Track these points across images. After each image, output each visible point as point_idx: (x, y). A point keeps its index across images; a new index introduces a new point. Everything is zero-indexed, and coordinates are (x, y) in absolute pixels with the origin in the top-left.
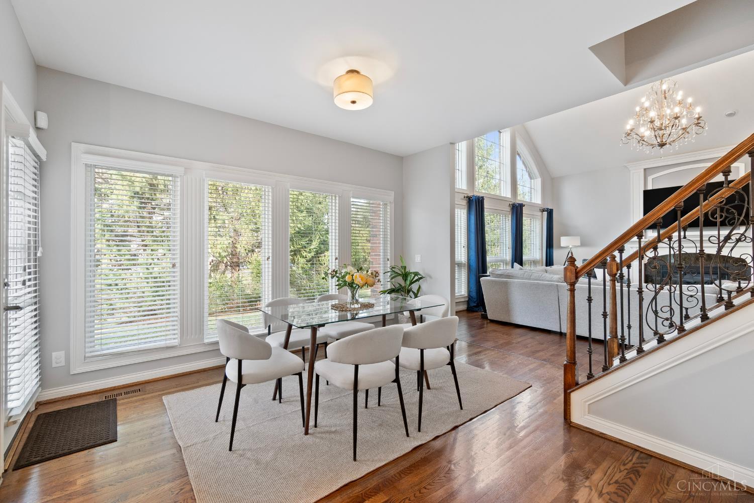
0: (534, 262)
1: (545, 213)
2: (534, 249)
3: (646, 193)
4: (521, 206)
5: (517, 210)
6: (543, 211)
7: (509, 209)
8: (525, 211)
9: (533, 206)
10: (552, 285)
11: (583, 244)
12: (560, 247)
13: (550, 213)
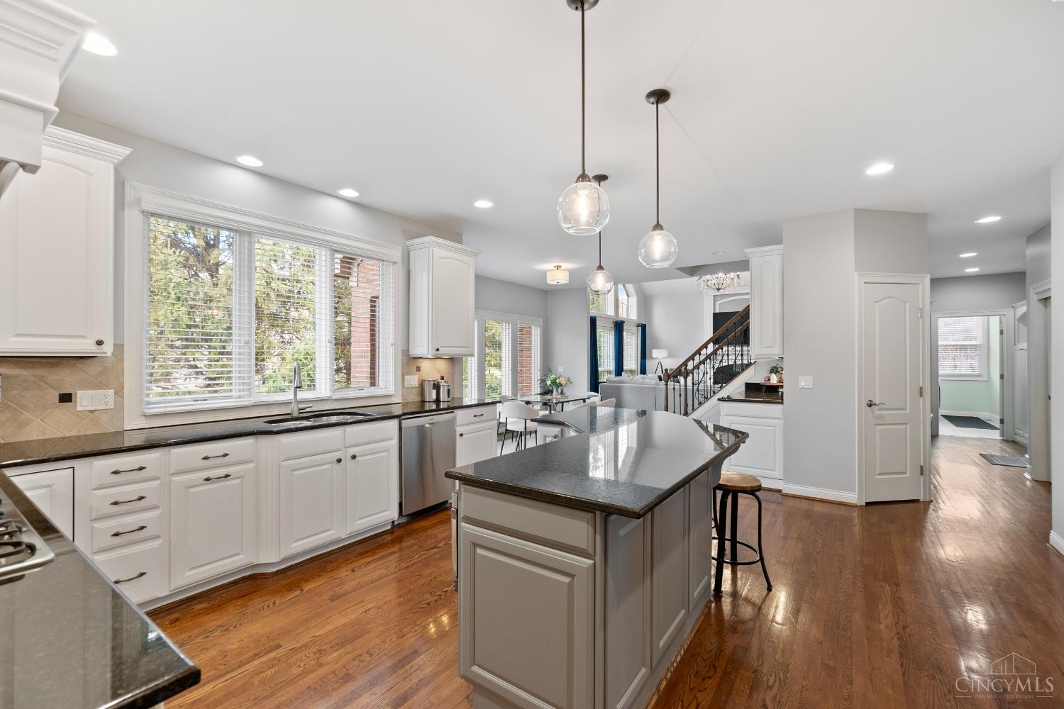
0: (632, 372)
1: (640, 328)
2: (631, 361)
3: (715, 315)
4: (622, 322)
5: (619, 327)
6: (638, 326)
7: (613, 325)
8: (625, 326)
9: (631, 321)
10: (651, 388)
11: (670, 356)
12: (652, 358)
13: (644, 327)
